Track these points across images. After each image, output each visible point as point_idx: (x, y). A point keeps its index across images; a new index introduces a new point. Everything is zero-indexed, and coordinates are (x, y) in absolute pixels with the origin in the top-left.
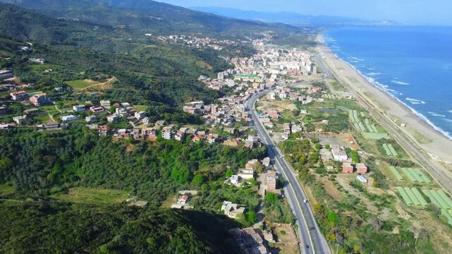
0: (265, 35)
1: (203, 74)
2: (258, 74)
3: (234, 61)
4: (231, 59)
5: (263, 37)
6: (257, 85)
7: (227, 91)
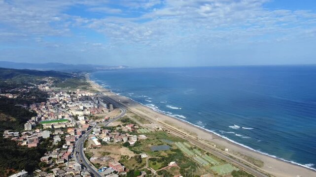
0: (46, 80)
1: (7, 129)
2: (63, 117)
3: (33, 107)
4: (29, 106)
5: (46, 82)
6: (73, 130)
7: (45, 145)
